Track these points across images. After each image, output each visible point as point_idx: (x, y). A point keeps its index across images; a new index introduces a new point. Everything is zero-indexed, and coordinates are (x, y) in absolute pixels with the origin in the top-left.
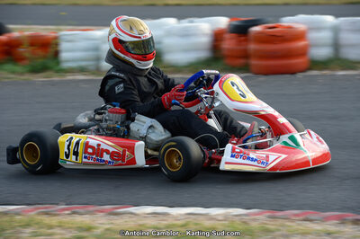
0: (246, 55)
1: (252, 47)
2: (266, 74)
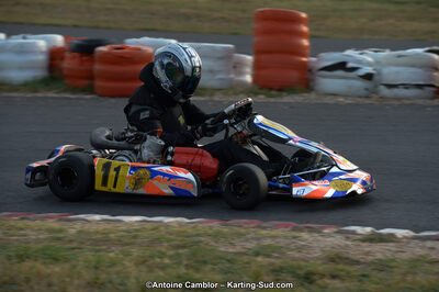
0: (90, 76)
1: (98, 67)
2: (113, 97)
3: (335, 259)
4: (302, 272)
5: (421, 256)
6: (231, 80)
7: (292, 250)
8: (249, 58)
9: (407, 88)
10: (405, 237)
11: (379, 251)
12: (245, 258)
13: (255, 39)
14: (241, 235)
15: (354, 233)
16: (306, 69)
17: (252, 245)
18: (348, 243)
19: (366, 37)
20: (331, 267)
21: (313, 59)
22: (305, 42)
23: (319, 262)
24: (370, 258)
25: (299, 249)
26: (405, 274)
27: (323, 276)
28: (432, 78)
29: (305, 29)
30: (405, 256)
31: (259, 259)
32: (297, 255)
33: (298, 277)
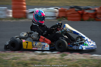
3: (33, 59)
4: (24, 63)
5: (53, 58)
6: (6, 16)
7: (22, 58)
8: (11, 11)
9: (50, 17)
10: (49, 54)
11: (43, 57)
12: (10, 61)
13: (12, 6)
14: (9, 55)
15: (37, 53)
16: (25, 13)
17: (12, 57)
18: (35, 55)
19: (40, 5)
20: (31, 62)
21: (27, 11)
22: (25, 7)
23: (28, 61)
24: (41, 59)
25: (24, 58)
26: (49, 62)
27: (29, 64)
28: (55, 15)
29: (24, 3)
30: (49, 58)
31: (14, 61)
32: (23, 59)
33: (23, 64)
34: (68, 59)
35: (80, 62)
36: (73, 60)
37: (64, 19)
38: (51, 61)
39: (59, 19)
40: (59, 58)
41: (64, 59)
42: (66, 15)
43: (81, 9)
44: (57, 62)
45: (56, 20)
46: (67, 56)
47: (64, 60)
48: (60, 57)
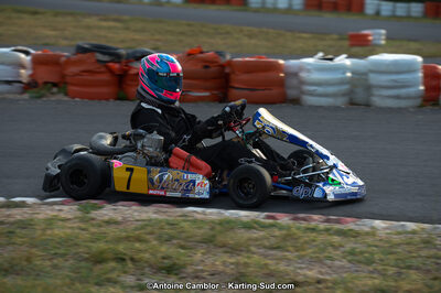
34: (106, 218)
35: (149, 229)
36: (125, 221)
37: (53, 93)
38: (50, 224)
39: (35, 90)
40: (76, 218)
41: (93, 219)
42: (63, 76)
43: (116, 57)
44: (72, 228)
45: (26, 96)
46: (103, 211)
47: (94, 222)
48: (79, 214)
